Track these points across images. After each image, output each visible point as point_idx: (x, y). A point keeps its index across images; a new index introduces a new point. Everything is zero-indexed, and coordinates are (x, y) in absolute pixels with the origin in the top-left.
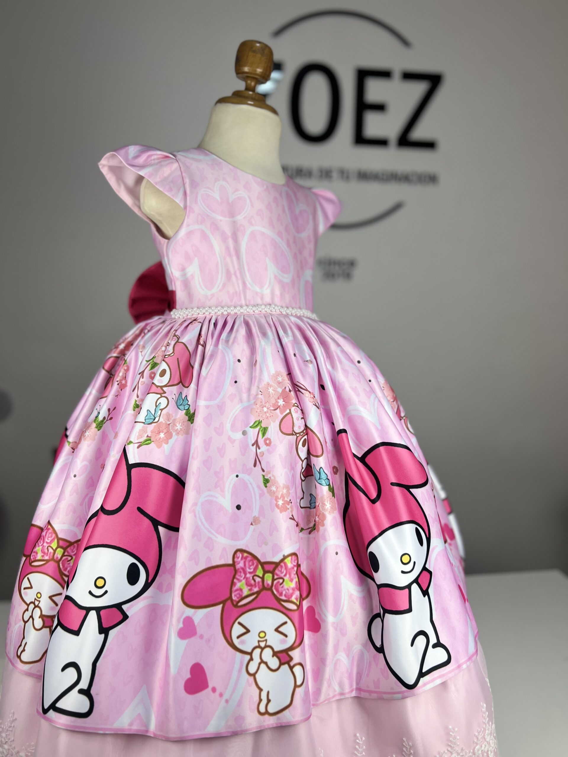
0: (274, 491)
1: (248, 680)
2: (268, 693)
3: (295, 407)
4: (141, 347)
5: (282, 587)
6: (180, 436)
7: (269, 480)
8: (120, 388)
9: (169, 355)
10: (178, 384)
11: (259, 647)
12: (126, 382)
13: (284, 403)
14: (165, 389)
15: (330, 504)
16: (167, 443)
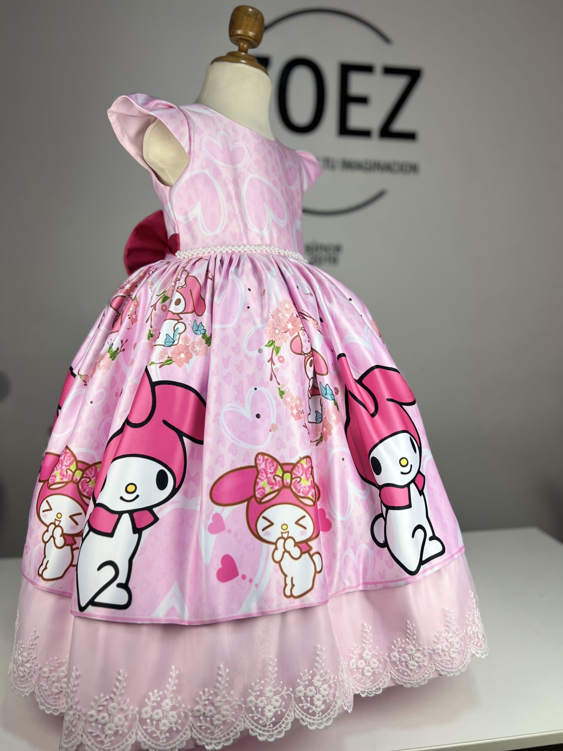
0: (289, 402)
1: (274, 567)
2: (292, 578)
3: (302, 331)
4: (149, 284)
5: (300, 485)
6: (199, 356)
7: (284, 392)
8: (131, 322)
9: (182, 287)
10: (192, 312)
11: (282, 537)
12: (136, 317)
13: (292, 327)
14: (181, 316)
15: (336, 416)
16: (188, 362)
